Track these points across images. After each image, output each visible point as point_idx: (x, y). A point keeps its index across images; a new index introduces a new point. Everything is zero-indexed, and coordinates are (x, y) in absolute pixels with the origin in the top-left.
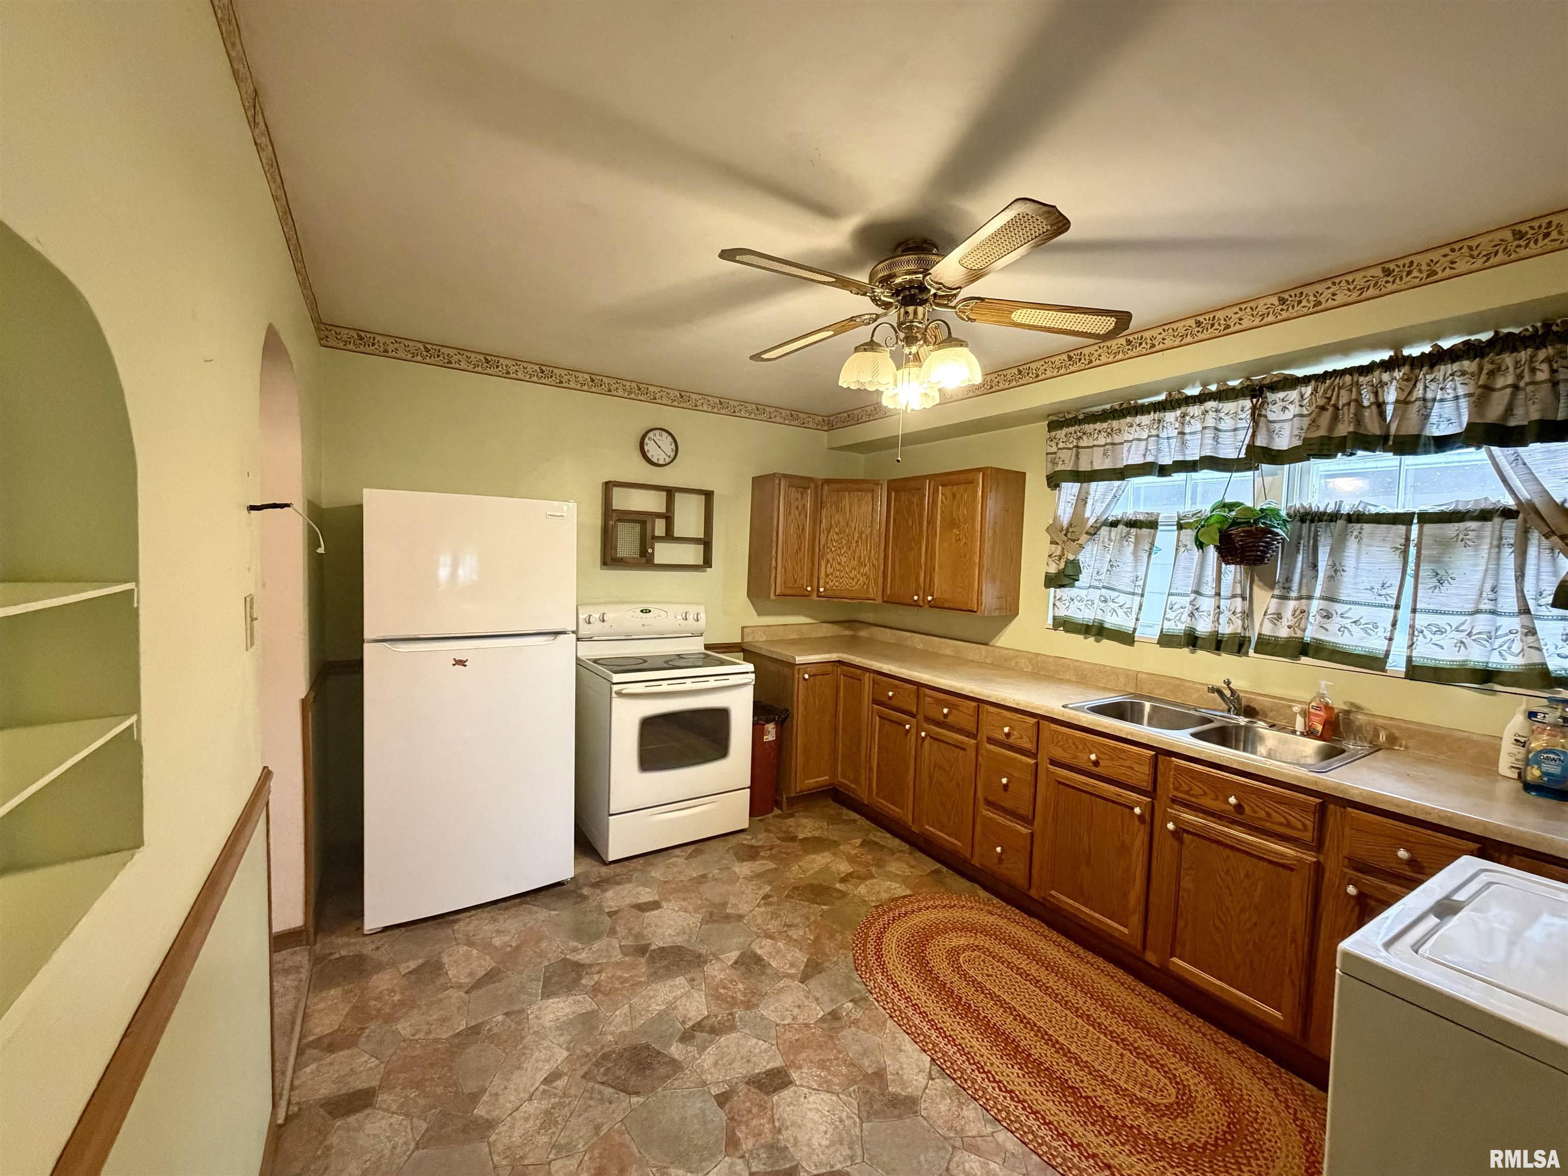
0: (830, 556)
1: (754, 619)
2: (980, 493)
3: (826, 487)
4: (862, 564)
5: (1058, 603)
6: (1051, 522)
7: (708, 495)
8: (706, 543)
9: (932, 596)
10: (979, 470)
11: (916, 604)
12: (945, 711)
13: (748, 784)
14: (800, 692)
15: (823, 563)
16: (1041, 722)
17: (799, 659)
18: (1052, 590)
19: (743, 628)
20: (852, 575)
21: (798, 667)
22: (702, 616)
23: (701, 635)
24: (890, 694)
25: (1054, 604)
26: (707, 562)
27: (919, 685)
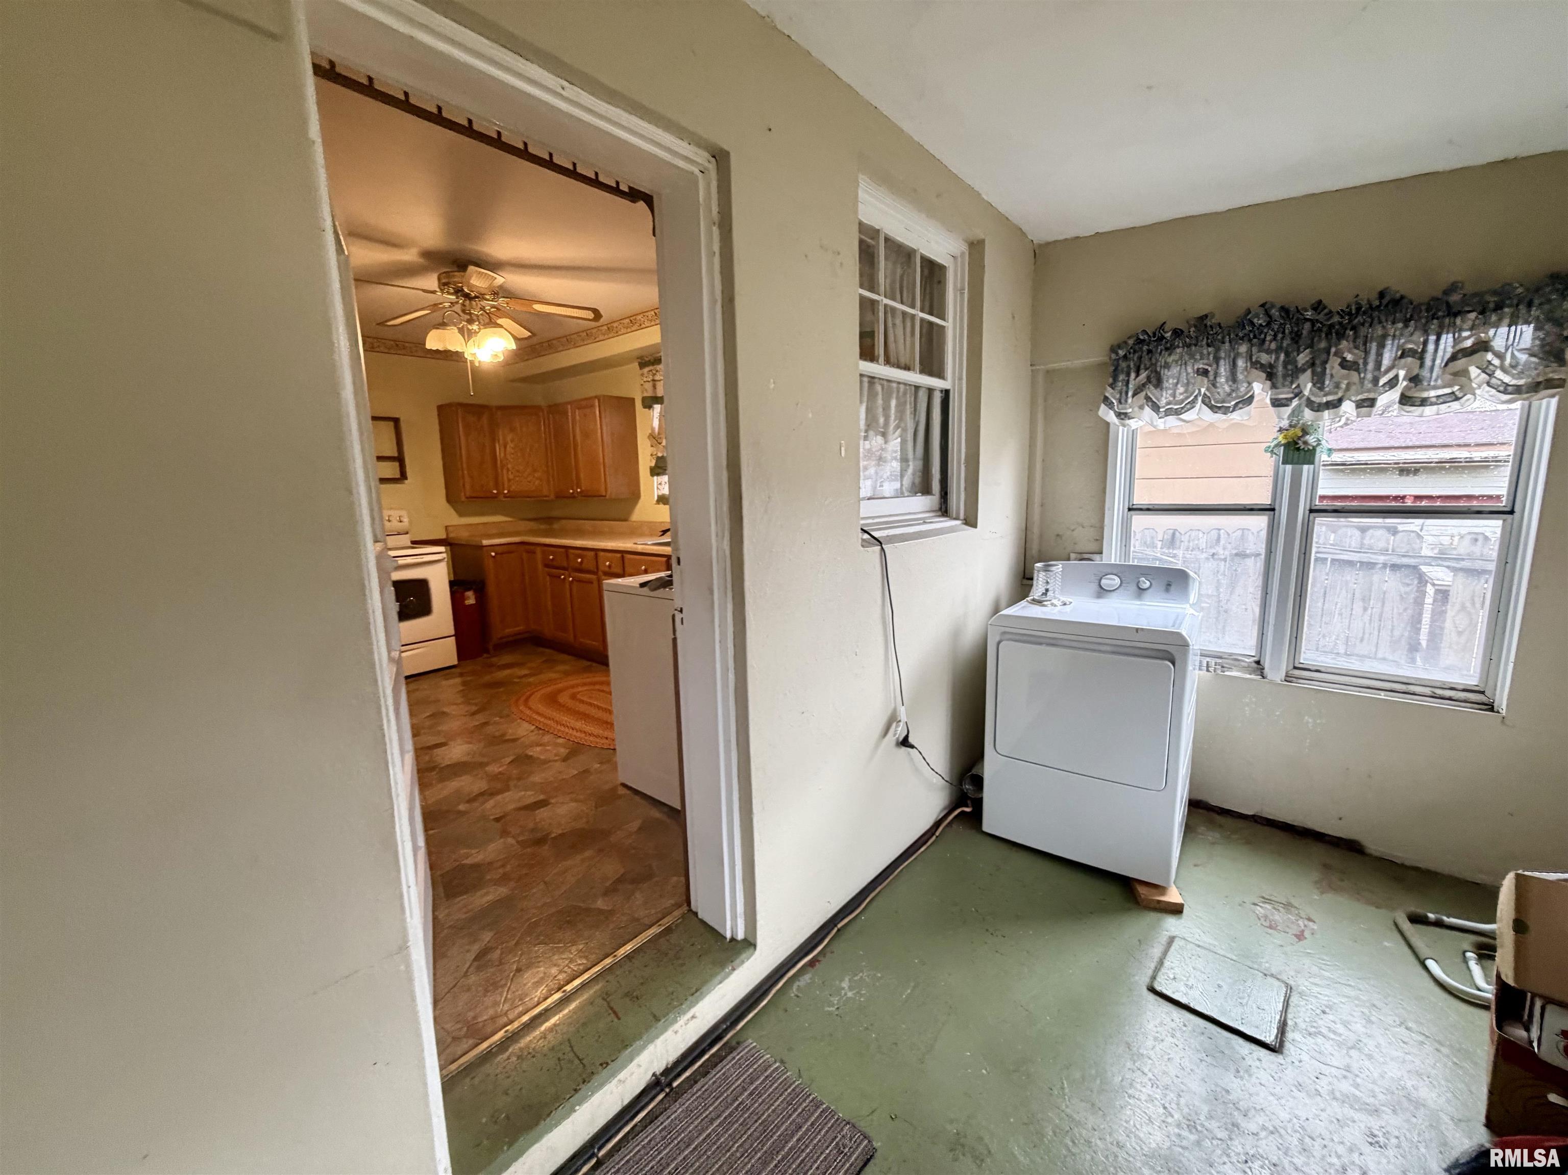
0: (510, 466)
1: (454, 519)
2: (597, 412)
3: (499, 413)
4: (535, 471)
5: (659, 486)
6: (650, 432)
7: (396, 421)
8: (400, 459)
9: (581, 488)
10: (596, 397)
11: (572, 496)
12: (579, 560)
13: (453, 632)
14: (489, 565)
15: (505, 471)
16: (625, 555)
17: (485, 542)
18: (655, 478)
19: (446, 527)
20: (529, 479)
21: (485, 548)
22: (406, 520)
23: (407, 533)
24: (551, 557)
25: (658, 488)
26: (403, 476)
27: (567, 548)
